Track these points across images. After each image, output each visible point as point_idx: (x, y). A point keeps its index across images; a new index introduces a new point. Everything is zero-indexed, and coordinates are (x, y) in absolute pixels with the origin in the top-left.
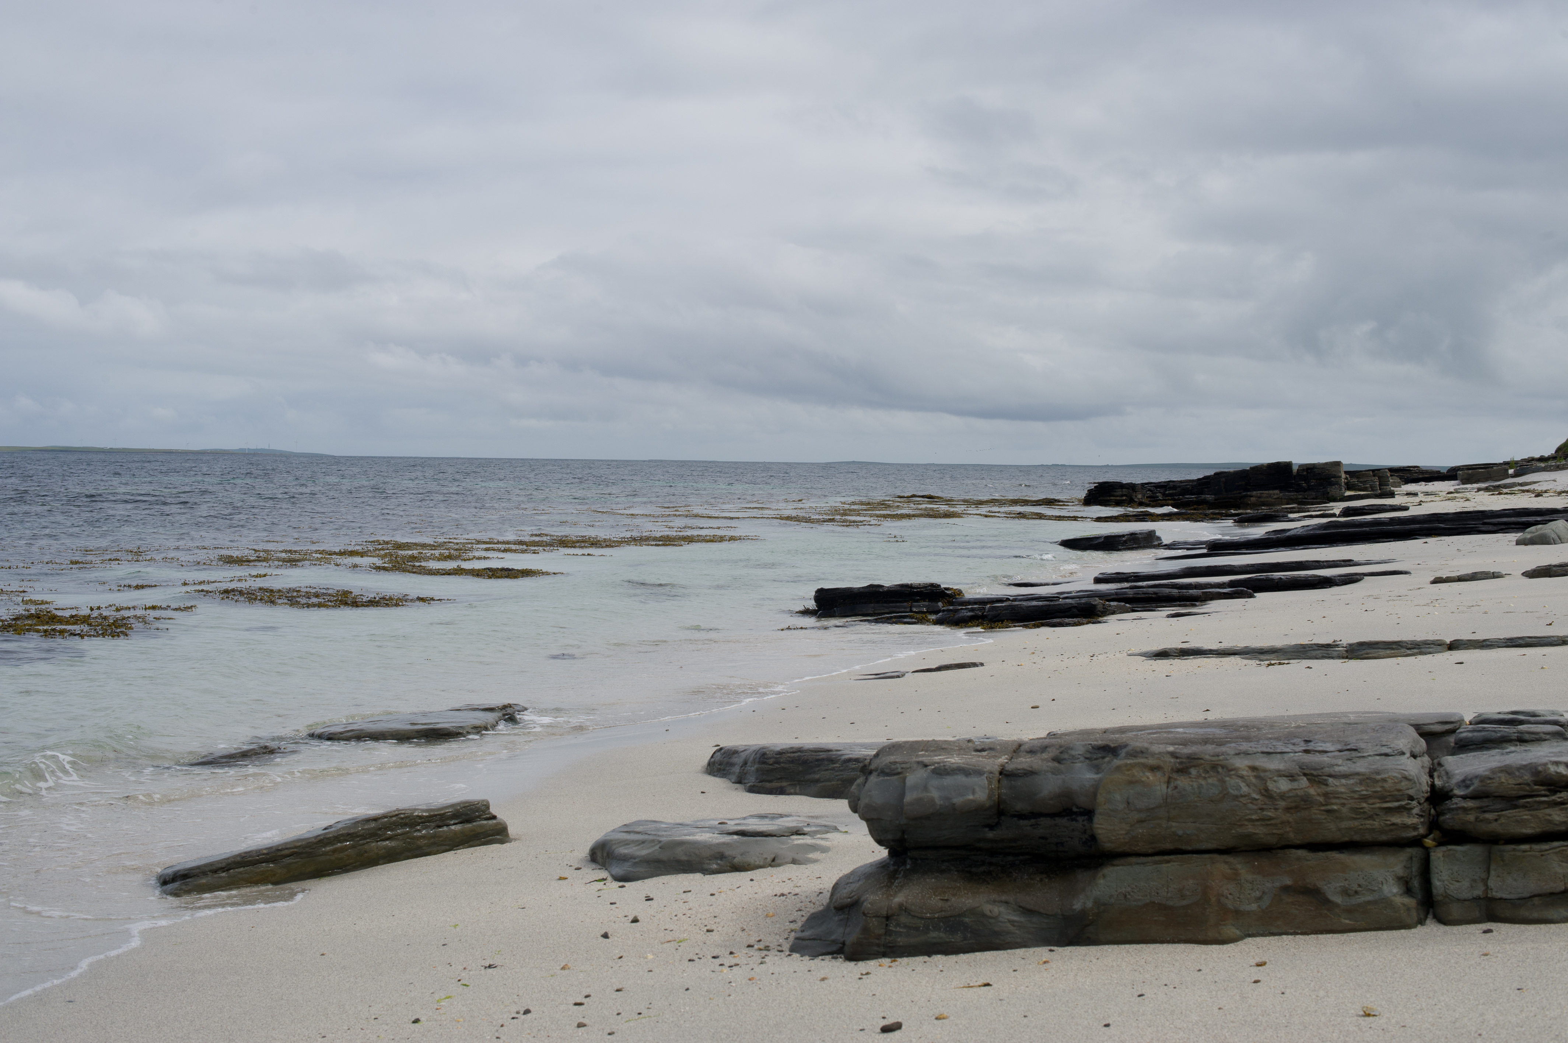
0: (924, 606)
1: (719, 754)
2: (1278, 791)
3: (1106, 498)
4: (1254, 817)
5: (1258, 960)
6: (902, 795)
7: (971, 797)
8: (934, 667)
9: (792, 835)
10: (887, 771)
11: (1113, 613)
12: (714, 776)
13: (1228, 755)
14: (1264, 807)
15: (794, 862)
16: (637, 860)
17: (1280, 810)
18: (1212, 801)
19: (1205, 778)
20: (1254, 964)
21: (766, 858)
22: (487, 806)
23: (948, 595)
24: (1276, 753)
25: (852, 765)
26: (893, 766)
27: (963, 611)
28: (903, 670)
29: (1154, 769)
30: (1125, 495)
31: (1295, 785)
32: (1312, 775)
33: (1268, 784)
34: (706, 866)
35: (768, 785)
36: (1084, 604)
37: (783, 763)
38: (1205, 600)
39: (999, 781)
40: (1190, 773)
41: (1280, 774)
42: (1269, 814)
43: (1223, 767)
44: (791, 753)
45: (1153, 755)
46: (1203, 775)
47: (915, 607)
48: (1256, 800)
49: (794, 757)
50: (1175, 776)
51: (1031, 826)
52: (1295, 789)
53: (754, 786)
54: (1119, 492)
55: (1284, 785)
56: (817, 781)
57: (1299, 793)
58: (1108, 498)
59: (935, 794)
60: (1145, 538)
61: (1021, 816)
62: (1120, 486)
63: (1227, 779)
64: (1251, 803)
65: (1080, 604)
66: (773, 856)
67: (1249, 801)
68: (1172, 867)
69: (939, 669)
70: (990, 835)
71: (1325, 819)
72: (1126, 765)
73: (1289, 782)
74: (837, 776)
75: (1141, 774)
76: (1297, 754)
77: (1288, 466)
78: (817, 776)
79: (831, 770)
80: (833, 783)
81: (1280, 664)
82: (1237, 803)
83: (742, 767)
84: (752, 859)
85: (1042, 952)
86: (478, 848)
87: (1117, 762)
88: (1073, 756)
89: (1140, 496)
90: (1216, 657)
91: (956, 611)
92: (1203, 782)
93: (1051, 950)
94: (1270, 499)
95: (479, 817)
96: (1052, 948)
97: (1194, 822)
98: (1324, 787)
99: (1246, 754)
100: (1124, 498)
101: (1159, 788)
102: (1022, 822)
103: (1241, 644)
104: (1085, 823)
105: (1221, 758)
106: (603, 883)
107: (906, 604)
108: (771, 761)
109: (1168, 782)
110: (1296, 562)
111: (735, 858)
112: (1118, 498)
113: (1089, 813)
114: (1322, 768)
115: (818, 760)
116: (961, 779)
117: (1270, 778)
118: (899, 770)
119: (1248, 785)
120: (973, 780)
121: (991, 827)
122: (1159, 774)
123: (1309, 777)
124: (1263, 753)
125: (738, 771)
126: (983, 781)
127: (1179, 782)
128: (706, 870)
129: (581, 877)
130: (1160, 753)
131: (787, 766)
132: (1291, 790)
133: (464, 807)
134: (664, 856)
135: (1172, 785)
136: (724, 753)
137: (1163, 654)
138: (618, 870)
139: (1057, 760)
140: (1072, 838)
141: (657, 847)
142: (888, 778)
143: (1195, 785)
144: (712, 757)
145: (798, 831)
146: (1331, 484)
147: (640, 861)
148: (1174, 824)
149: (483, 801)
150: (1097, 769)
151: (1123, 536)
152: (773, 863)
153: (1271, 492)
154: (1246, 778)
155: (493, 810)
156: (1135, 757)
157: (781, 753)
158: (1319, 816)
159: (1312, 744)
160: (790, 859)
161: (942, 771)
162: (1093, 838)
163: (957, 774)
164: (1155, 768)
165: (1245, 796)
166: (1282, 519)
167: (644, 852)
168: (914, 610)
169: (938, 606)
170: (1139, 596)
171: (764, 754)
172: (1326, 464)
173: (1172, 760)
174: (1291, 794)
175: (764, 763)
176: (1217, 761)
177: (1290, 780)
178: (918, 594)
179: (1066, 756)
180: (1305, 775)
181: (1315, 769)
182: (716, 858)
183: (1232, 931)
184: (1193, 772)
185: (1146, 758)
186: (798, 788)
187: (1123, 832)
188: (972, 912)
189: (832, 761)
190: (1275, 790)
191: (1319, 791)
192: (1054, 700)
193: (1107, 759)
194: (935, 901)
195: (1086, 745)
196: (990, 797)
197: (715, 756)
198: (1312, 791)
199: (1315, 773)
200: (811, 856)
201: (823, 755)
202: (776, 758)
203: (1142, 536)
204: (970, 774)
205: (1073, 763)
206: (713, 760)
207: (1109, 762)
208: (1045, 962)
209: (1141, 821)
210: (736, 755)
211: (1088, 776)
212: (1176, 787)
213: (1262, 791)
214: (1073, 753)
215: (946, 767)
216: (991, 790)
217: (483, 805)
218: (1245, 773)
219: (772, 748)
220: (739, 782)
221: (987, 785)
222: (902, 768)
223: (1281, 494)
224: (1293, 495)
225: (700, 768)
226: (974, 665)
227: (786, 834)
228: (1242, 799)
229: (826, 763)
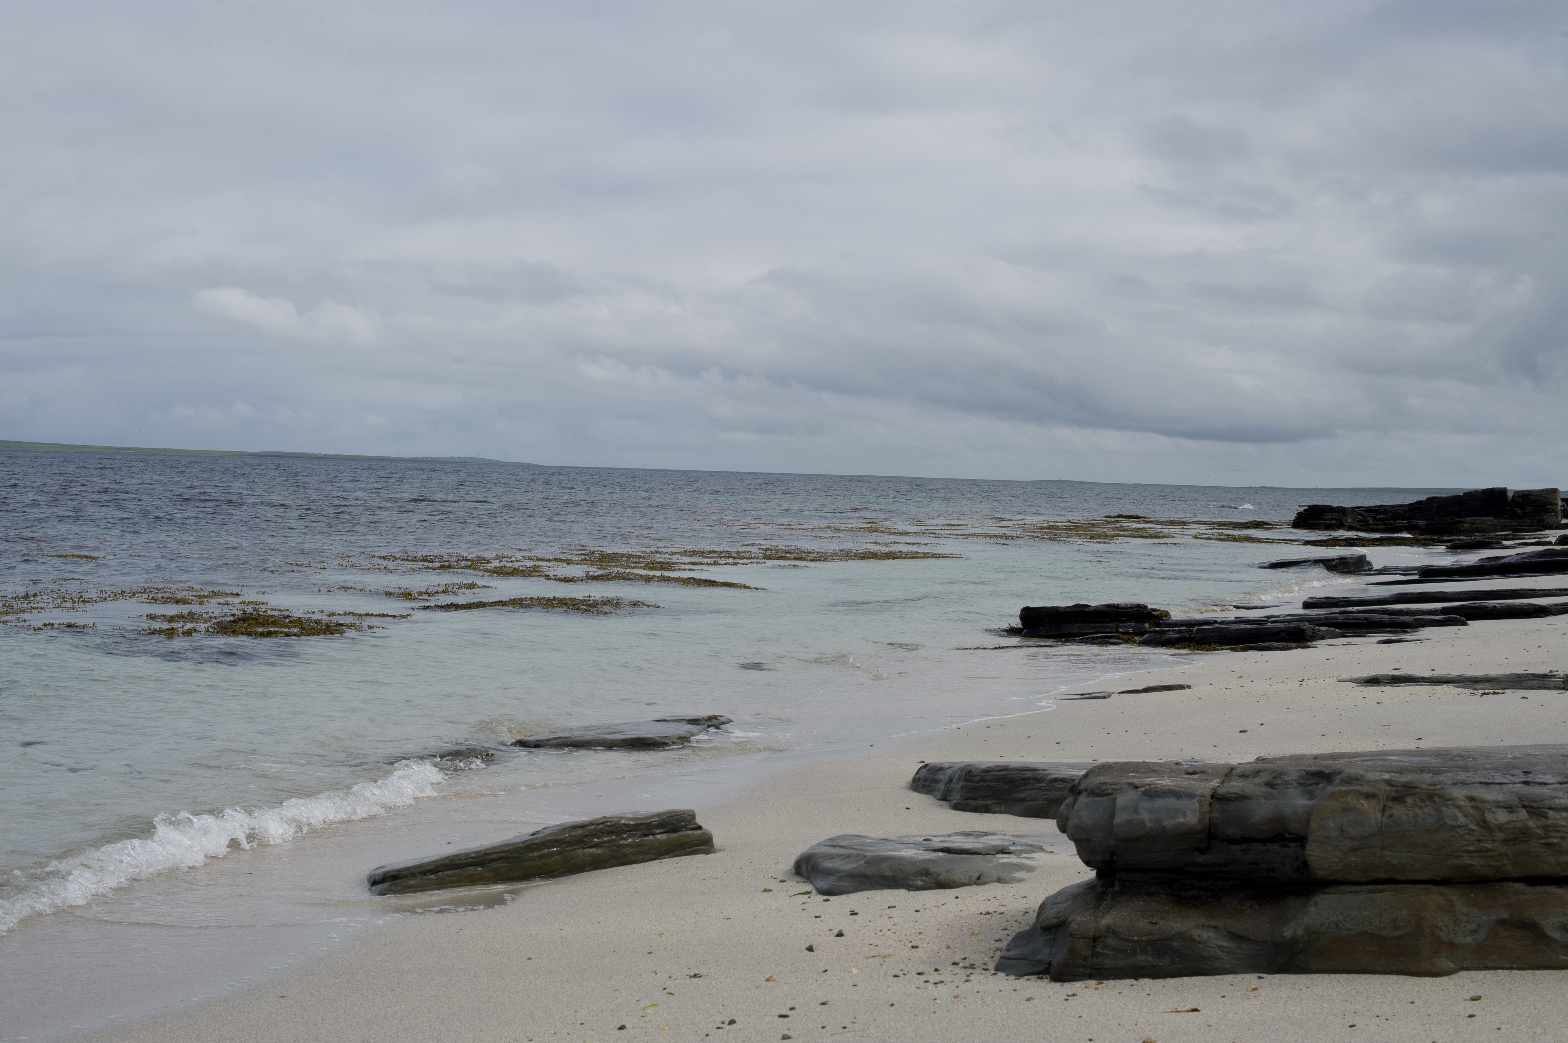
0: (1130, 627)
1: (924, 770)
2: (1496, 822)
3: (1315, 522)
4: (1470, 848)
5: (1472, 994)
6: (1112, 816)
7: (1182, 820)
8: (1140, 688)
9: (998, 853)
10: (1097, 791)
11: (1323, 638)
12: (919, 792)
13: (1446, 784)
14: (1482, 838)
15: (999, 880)
16: (842, 874)
17: (1498, 842)
18: (1428, 831)
19: (1421, 807)
20: (1468, 998)
21: (971, 876)
22: (693, 816)
23: (1155, 616)
24: (1494, 784)
25: (1058, 785)
26: (1103, 787)
27: (1170, 633)
28: (1109, 690)
29: (1368, 796)
30: (1335, 519)
31: (1514, 817)
32: (1531, 807)
33: (1486, 815)
34: (911, 883)
35: (973, 803)
36: (1293, 628)
37: (988, 781)
38: (1417, 627)
39: (1210, 805)
40: (1406, 802)
41: (1499, 805)
42: (1487, 845)
43: (1440, 796)
44: (997, 771)
45: (1368, 782)
46: (1419, 804)
47: (1122, 627)
48: (1474, 831)
49: (1000, 775)
50: (1390, 804)
51: (1242, 851)
52: (1514, 821)
53: (959, 803)
54: (1329, 516)
55: (1502, 817)
56: (1023, 800)
57: (1518, 825)
58: (1318, 522)
59: (1145, 816)
60: (1355, 562)
61: (1232, 841)
62: (1330, 509)
63: (1444, 809)
64: (1468, 834)
65: (1290, 628)
66: (978, 874)
67: (1466, 832)
68: (1386, 897)
69: (1146, 690)
70: (1201, 859)
71: (1545, 852)
72: (1341, 792)
73: (1508, 814)
74: (1043, 795)
75: (1356, 802)
76: (1516, 786)
77: (1502, 492)
78: (1023, 795)
79: (1037, 789)
80: (1038, 802)
81: (1494, 693)
82: (1453, 833)
83: (947, 784)
84: (957, 877)
85: (1251, 979)
86: (684, 857)
87: (1331, 789)
88: (1286, 781)
89: (1350, 520)
90: (1429, 685)
91: (1163, 632)
92: (1419, 812)
93: (1260, 978)
94: (1483, 526)
95: (685, 827)
96: (1261, 975)
97: (1409, 852)
98: (1543, 819)
99: (1464, 784)
100: (1334, 522)
101: (1373, 816)
102: (1233, 847)
103: (1454, 672)
104: (1297, 849)
105: (1438, 787)
106: (807, 896)
107: (1112, 624)
108: (977, 779)
109: (1383, 811)
110: (1511, 590)
111: (940, 875)
112: (1328, 522)
113: (1301, 840)
114: (1542, 801)
115: (1024, 779)
116: (1172, 802)
117: (1488, 809)
118: (1110, 791)
119: (1465, 816)
120: (1184, 803)
121: (1202, 851)
122: (1374, 802)
123: (1528, 809)
124: (1481, 783)
125: (943, 788)
126: (1194, 804)
127: (1394, 811)
128: (911, 886)
129: (785, 889)
130: (1375, 781)
131: (992, 784)
132: (1509, 822)
133: (670, 817)
134: (869, 871)
135: (1387, 813)
136: (930, 770)
137: (1374, 681)
138: (823, 884)
139: (1270, 785)
140: (1283, 864)
141: (862, 862)
142: (1098, 799)
143: (1411, 814)
144: (917, 773)
145: (1004, 849)
146: (1548, 511)
147: (845, 875)
148: (1388, 853)
149: (689, 811)
150: (1311, 795)
151: (1333, 560)
152: (978, 881)
153: (1485, 518)
154: (1464, 808)
155: (699, 821)
156: (1350, 784)
157: (986, 771)
158: (1538, 849)
159: (1531, 775)
160: (995, 878)
161: (1152, 793)
162: (1305, 865)
163: (1168, 796)
164: (1370, 796)
165: (1462, 827)
166: (1496, 546)
167: (849, 866)
168: (1121, 630)
169: (1145, 627)
170: (1349, 621)
171: (970, 772)
172: (1542, 490)
173: (1388, 788)
174: (1509, 826)
175: (970, 780)
176: (1434, 790)
177: (1509, 812)
178: (1124, 614)
179: (1279, 781)
180: (1524, 806)
181: (1535, 802)
182: (921, 875)
183: (1445, 963)
184: (1409, 800)
185: (1361, 785)
186: (1003, 807)
187: (1337, 860)
188: (1181, 936)
189: (1038, 780)
190: (1493, 821)
191: (1538, 823)
192: (1262, 724)
193: (1321, 785)
194: (1143, 924)
195: (1299, 770)
196: (1200, 821)
197: (920, 772)
198: (1531, 824)
199: (1534, 805)
200: (1016, 875)
201: (1029, 774)
202: (982, 776)
203: (1353, 561)
204: (1181, 797)
205: (1286, 788)
206: (918, 776)
207: (1323, 789)
208: (1254, 989)
209: (1354, 849)
210: (941, 772)
211: (1301, 802)
212: (1391, 816)
213: (1480, 822)
214: (1286, 778)
215: (1157, 789)
216: (1202, 813)
217: (689, 815)
218: (1462, 803)
219: (978, 766)
220: (944, 799)
221: (1198, 809)
222: (1112, 789)
223: (1495, 521)
224: (1507, 522)
225: (904, 784)
226: (1181, 687)
227: (992, 853)
228: (1459, 830)
229: (1032, 782)
